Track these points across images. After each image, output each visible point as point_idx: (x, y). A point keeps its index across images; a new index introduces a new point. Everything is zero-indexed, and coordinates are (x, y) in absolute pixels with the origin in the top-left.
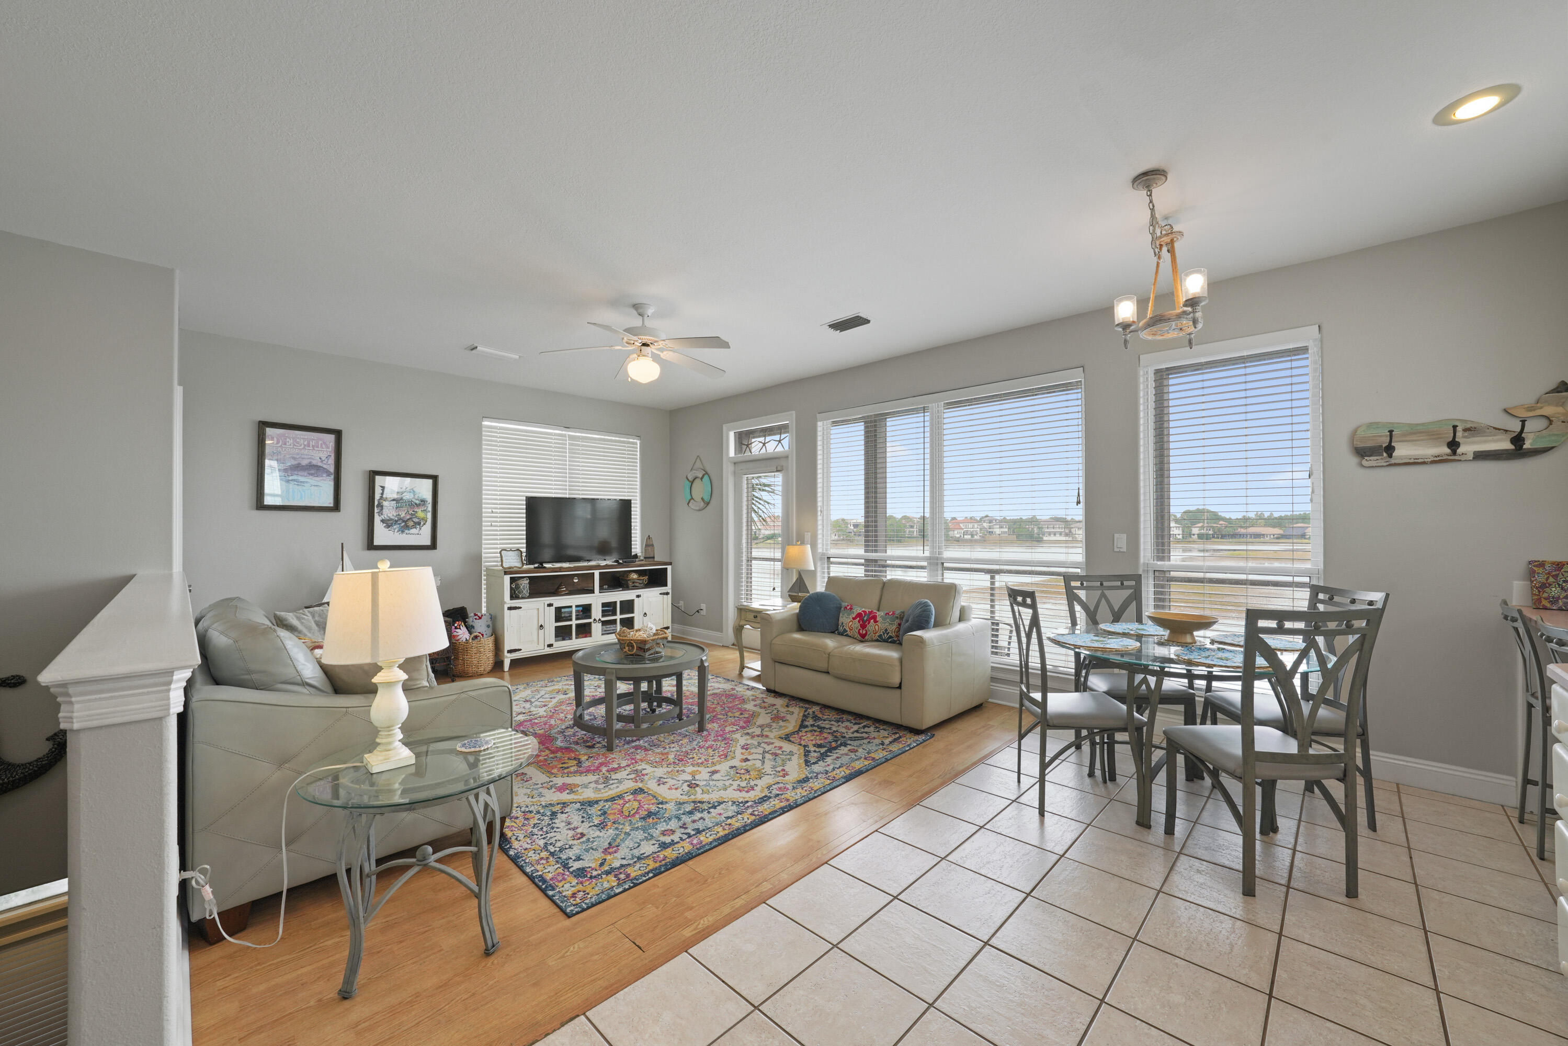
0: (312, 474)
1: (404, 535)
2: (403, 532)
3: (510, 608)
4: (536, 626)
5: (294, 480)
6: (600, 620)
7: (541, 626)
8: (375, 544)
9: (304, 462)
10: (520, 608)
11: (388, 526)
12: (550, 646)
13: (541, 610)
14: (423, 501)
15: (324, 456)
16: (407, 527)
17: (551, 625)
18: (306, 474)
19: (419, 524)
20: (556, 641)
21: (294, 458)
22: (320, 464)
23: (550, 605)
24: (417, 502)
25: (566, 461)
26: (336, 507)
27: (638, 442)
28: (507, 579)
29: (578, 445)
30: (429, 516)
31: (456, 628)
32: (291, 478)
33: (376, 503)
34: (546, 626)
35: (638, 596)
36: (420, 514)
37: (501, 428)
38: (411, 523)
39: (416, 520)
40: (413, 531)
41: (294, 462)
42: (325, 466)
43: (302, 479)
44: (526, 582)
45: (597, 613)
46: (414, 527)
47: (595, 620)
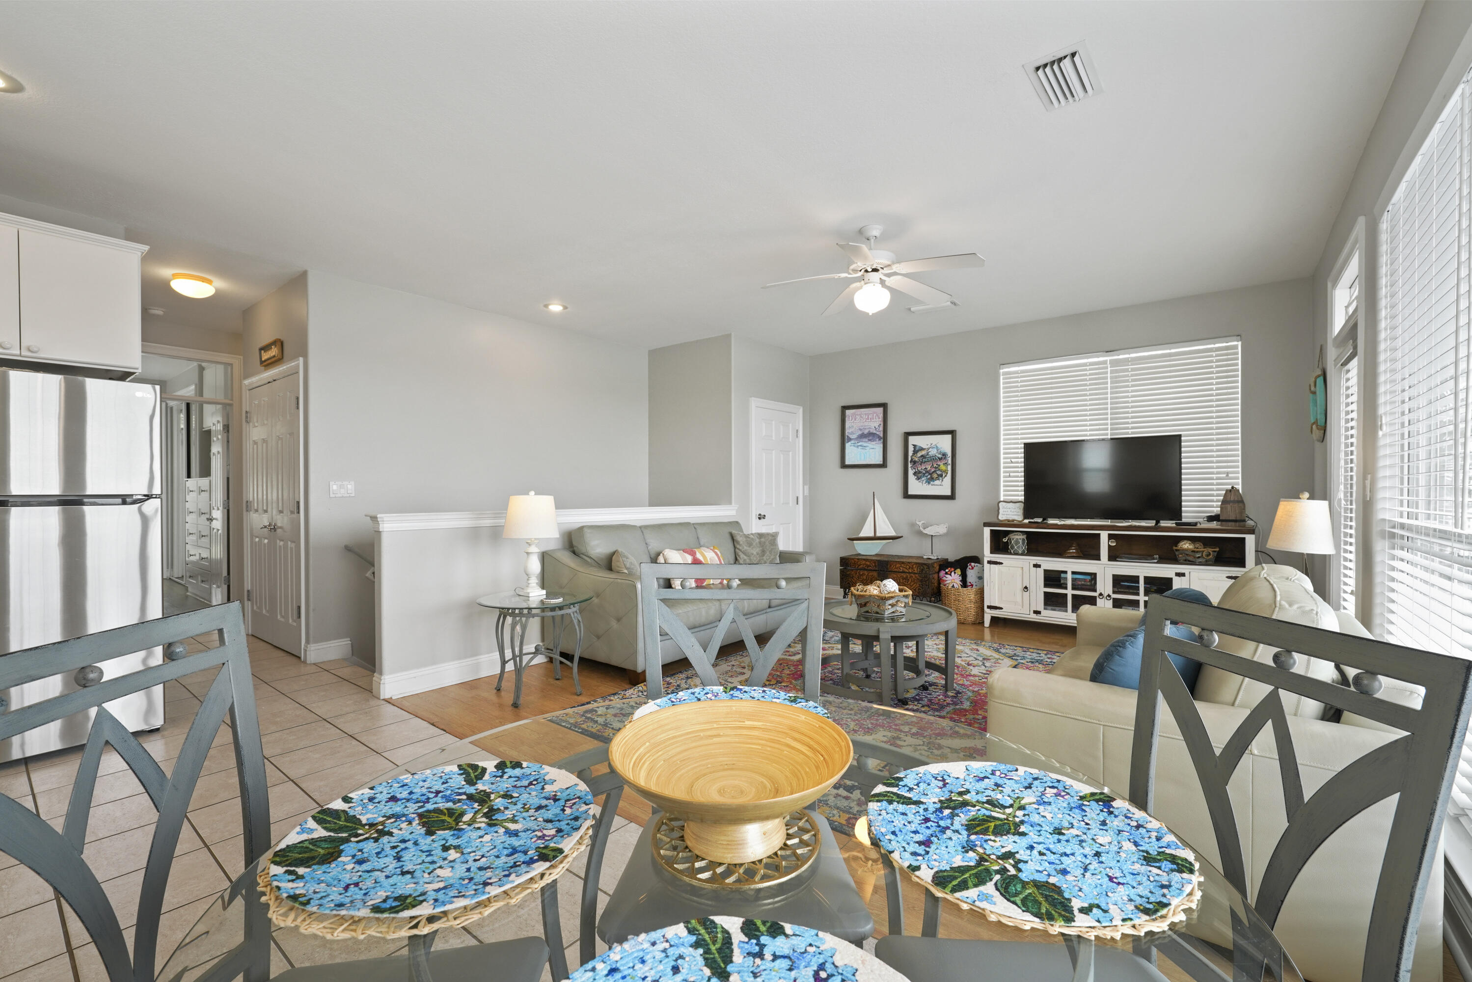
0: (870, 440)
1: (930, 486)
2: (929, 483)
3: (990, 562)
4: (1020, 587)
5: (861, 446)
6: (1109, 596)
7: (1026, 588)
8: (909, 493)
9: (866, 432)
10: (1002, 563)
11: (918, 479)
12: (1037, 612)
13: (1026, 569)
14: (944, 455)
15: (876, 425)
16: (932, 479)
17: (1039, 589)
18: (867, 440)
19: (941, 476)
20: (1045, 609)
21: (860, 430)
22: (874, 432)
23: (1037, 566)
24: (940, 456)
25: (1107, 393)
26: (884, 465)
27: (1239, 343)
28: (987, 531)
29: (1127, 370)
30: (949, 468)
31: (946, 573)
32: (859, 444)
33: (910, 459)
34: (1032, 588)
35: (1179, 575)
36: (943, 467)
37: (1023, 372)
38: (935, 476)
39: (939, 472)
40: (937, 482)
41: (860, 433)
42: (878, 433)
43: (865, 444)
44: (1021, 537)
45: (1105, 585)
46: (938, 479)
47: (1101, 594)
